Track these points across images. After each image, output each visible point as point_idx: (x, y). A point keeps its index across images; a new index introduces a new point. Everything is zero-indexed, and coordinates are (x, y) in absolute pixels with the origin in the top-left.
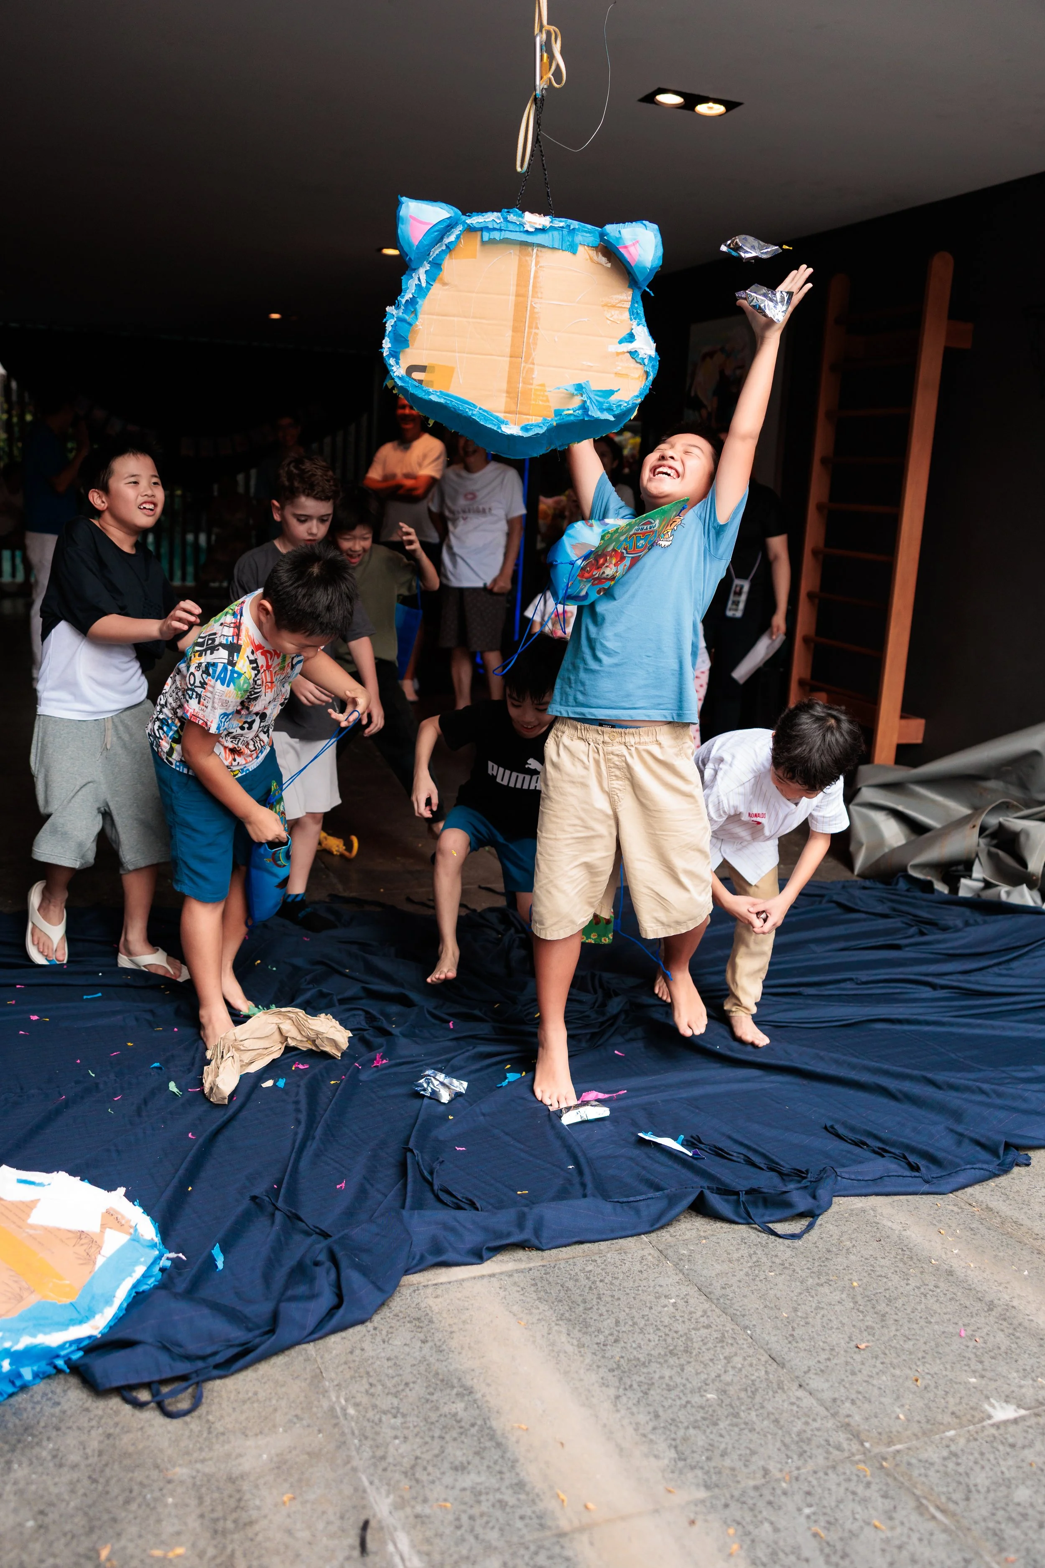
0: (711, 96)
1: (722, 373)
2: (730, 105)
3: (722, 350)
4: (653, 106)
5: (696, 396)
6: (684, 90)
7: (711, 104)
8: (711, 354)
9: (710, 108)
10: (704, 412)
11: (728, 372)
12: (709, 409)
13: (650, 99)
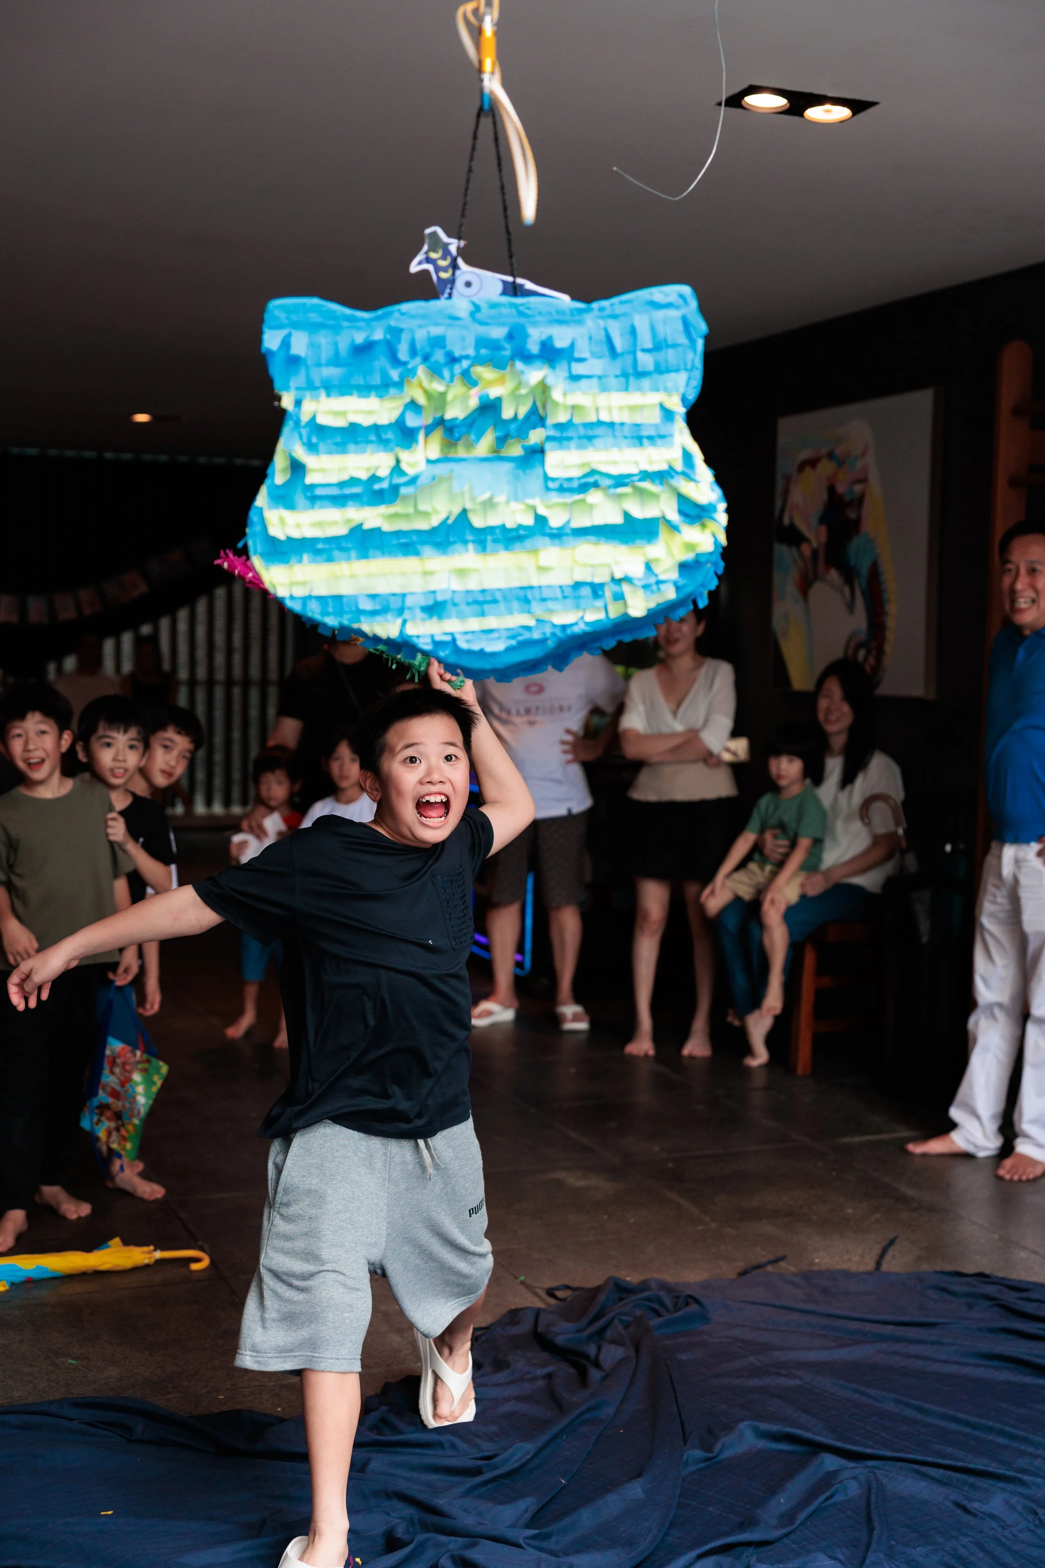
0: (830, 95)
1: (831, 490)
2: (857, 106)
3: (830, 455)
4: (739, 110)
5: (792, 526)
6: (788, 87)
7: (828, 107)
8: (813, 463)
9: (828, 111)
10: (806, 549)
11: (841, 489)
12: (815, 544)
13: (735, 101)
